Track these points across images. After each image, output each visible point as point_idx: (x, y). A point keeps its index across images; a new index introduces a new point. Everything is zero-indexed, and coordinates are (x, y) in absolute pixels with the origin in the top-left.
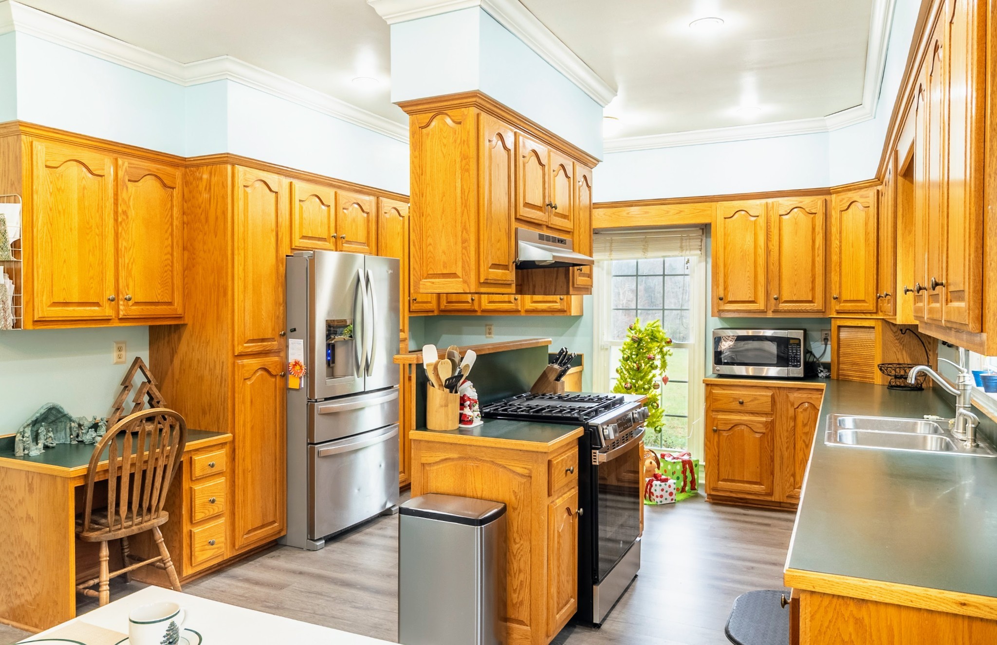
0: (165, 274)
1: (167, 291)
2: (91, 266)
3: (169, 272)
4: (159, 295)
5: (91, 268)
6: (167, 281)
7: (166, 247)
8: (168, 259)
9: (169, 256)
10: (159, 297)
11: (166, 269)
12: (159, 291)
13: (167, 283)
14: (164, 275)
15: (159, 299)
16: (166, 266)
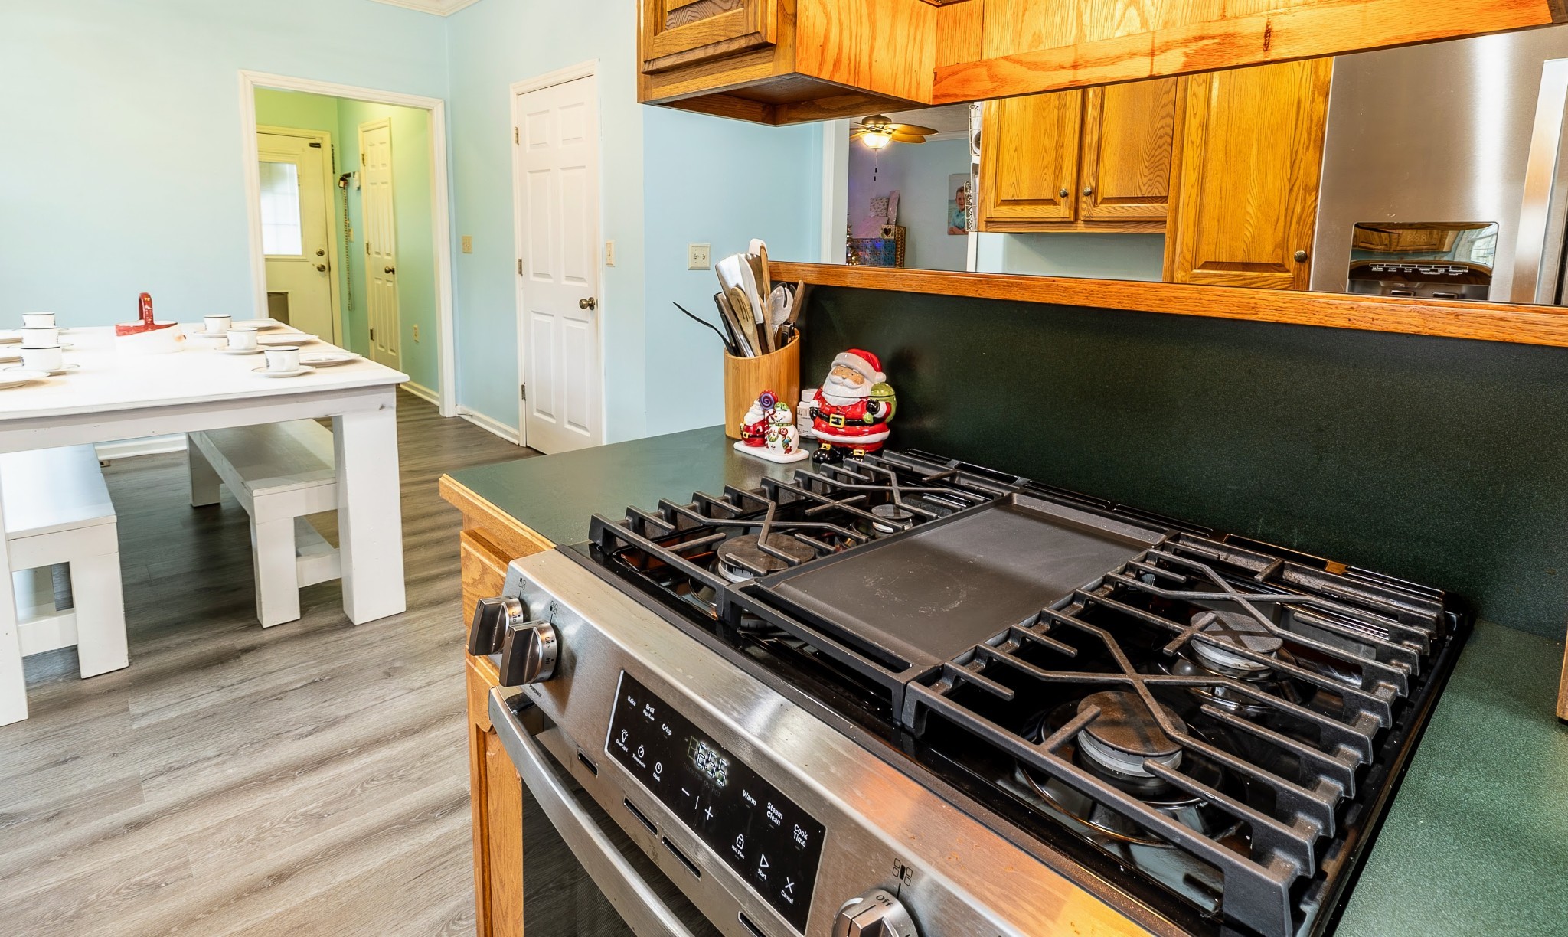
0: (1159, 151)
1: (1159, 179)
2: (1046, 151)
3: (1166, 146)
4: (1144, 185)
5: (1045, 154)
6: (1161, 162)
7: (1165, 106)
8: (1167, 126)
9: (1169, 121)
10: (1144, 189)
11: (1161, 142)
12: (1145, 180)
13: (1160, 165)
14: (1157, 153)
15: (1146, 192)
16: (1161, 137)
